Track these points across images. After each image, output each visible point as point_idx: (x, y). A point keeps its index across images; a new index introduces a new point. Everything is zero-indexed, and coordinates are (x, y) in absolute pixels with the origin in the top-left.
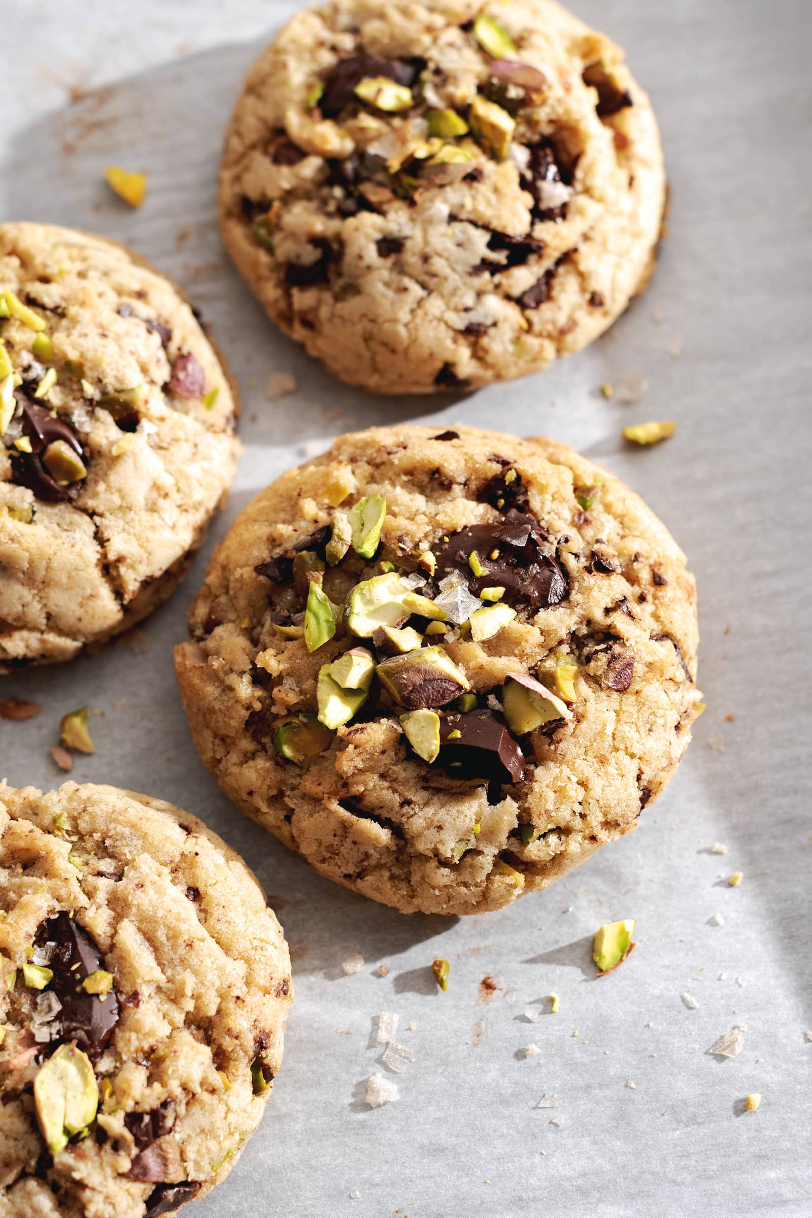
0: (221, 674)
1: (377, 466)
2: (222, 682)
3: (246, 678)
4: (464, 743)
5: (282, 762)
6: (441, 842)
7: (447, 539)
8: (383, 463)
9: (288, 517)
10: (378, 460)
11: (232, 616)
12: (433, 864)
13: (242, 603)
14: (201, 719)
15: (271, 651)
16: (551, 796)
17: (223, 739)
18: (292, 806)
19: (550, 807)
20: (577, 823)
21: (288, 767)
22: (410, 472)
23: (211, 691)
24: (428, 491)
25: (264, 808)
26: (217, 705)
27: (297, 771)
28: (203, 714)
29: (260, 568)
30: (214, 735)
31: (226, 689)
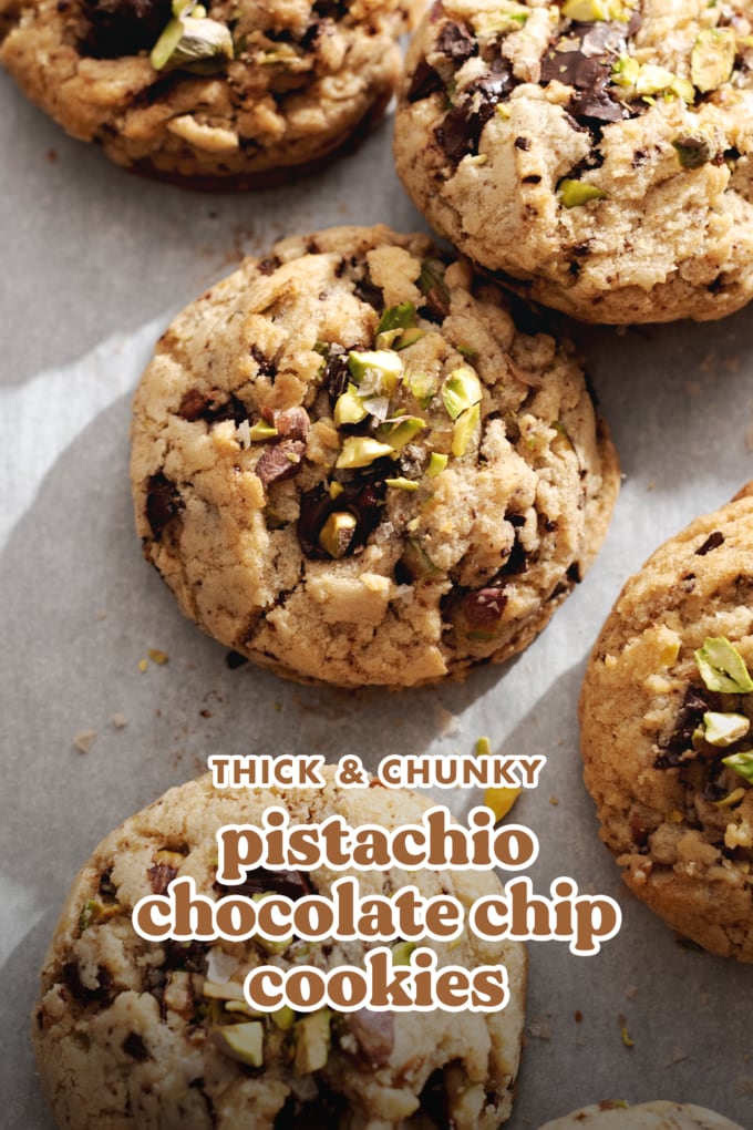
0: (700, 876)
1: (678, 607)
2: (703, 881)
3: (727, 863)
8: (683, 602)
9: (641, 703)
10: (677, 602)
11: (657, 818)
13: (659, 802)
14: (700, 921)
15: (732, 827)
17: (736, 925)
22: (715, 595)
23: (700, 895)
24: (741, 599)
26: (716, 903)
28: (702, 917)
29: (660, 763)
30: (723, 927)
31: (714, 884)
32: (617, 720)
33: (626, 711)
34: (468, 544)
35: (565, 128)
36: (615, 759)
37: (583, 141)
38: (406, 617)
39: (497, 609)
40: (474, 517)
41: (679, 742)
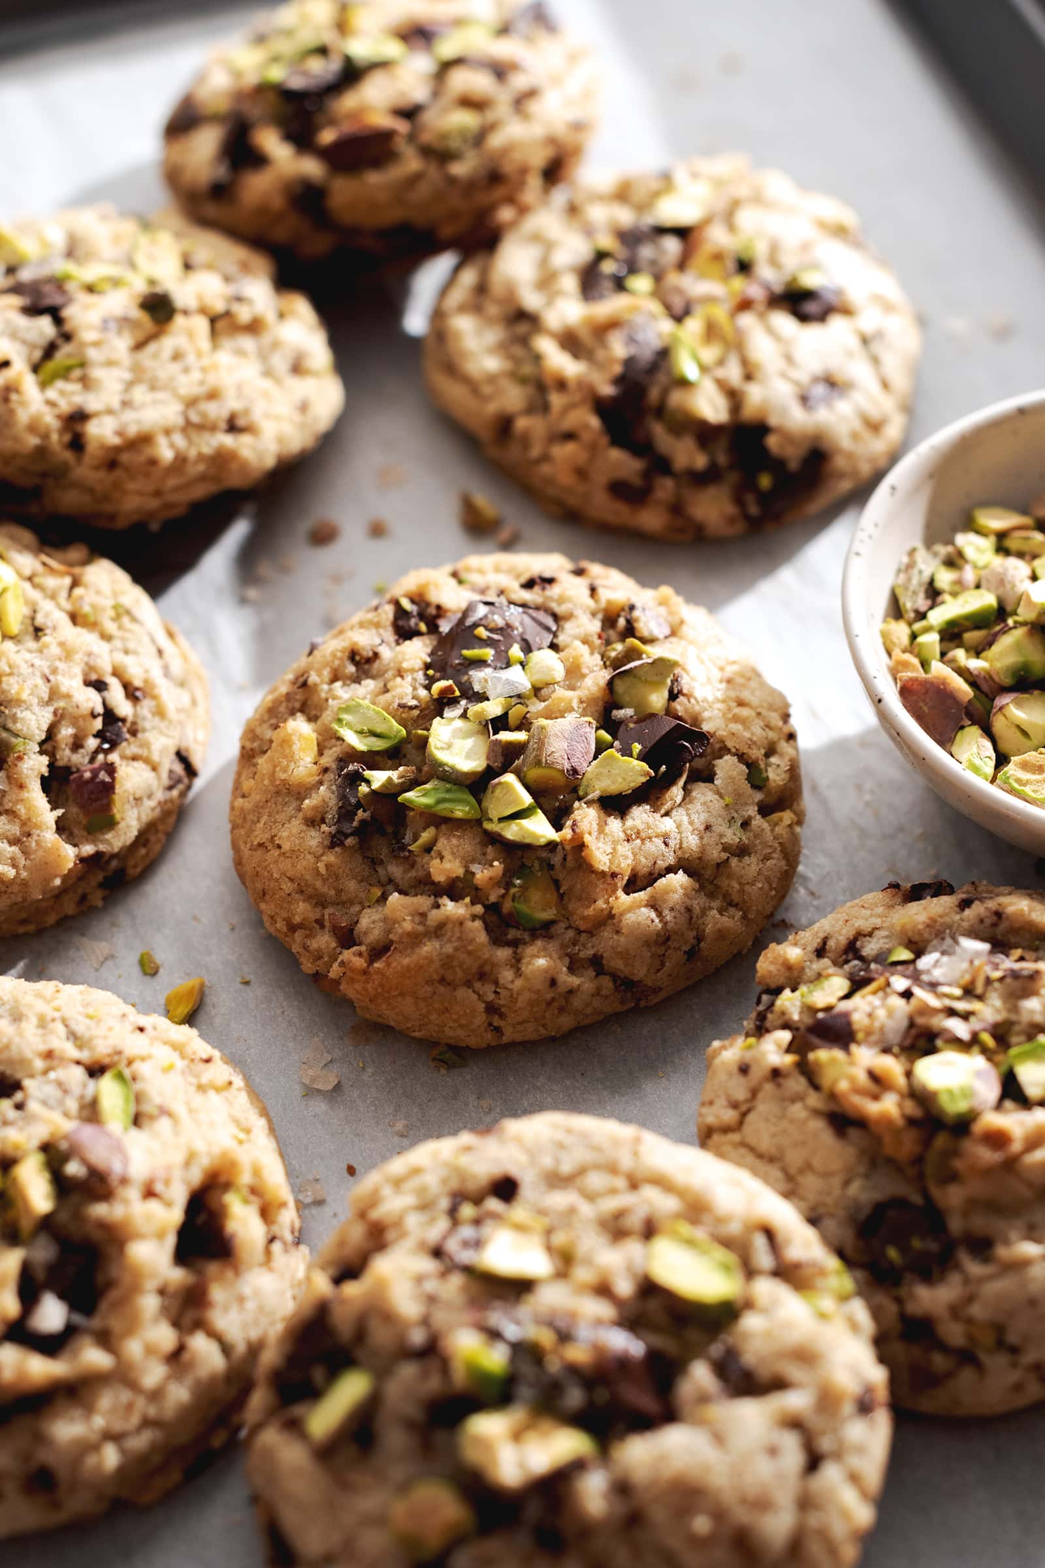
0: (420, 928)
1: (300, 708)
2: (426, 932)
3: (445, 903)
4: (649, 746)
5: (543, 930)
6: (721, 836)
7: (431, 672)
8: (304, 704)
10: (297, 706)
12: (734, 861)
14: (442, 989)
16: (736, 727)
18: (592, 952)
19: (747, 735)
20: (771, 735)
21: (552, 930)
22: (335, 677)
23: (429, 948)
25: (574, 981)
26: (449, 949)
27: (563, 925)
28: (442, 980)
29: (335, 841)
30: (468, 984)
31: (439, 930)
32: (274, 832)
33: (281, 817)
34: (51, 709)
35: (23, 321)
36: (286, 865)
37: (44, 326)
38: (8, 806)
39: (108, 779)
40: (49, 681)
41: (346, 812)
